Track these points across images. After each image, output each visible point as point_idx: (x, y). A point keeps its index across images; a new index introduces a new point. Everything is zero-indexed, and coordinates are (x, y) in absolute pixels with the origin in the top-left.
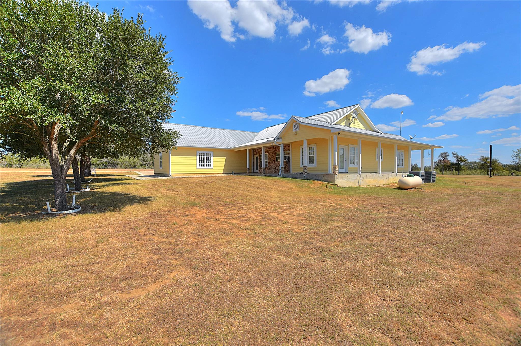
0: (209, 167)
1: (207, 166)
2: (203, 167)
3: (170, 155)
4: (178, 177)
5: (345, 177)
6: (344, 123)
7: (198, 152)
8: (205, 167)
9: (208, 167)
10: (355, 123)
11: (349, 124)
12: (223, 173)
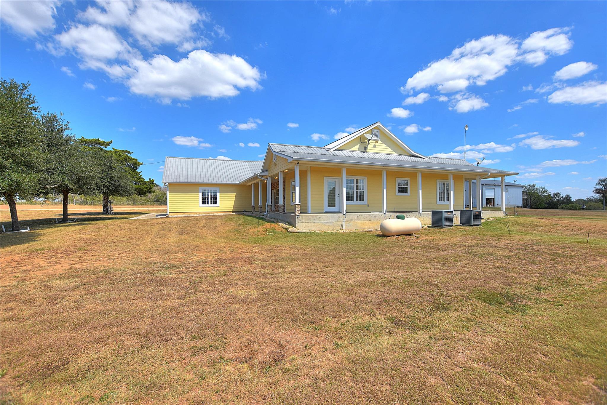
0: (215, 205)
1: (211, 204)
2: (206, 205)
3: (168, 192)
4: (176, 216)
5: (314, 218)
6: (356, 148)
7: (201, 189)
8: (210, 205)
9: (213, 205)
10: (376, 146)
11: (365, 149)
12: (233, 212)
